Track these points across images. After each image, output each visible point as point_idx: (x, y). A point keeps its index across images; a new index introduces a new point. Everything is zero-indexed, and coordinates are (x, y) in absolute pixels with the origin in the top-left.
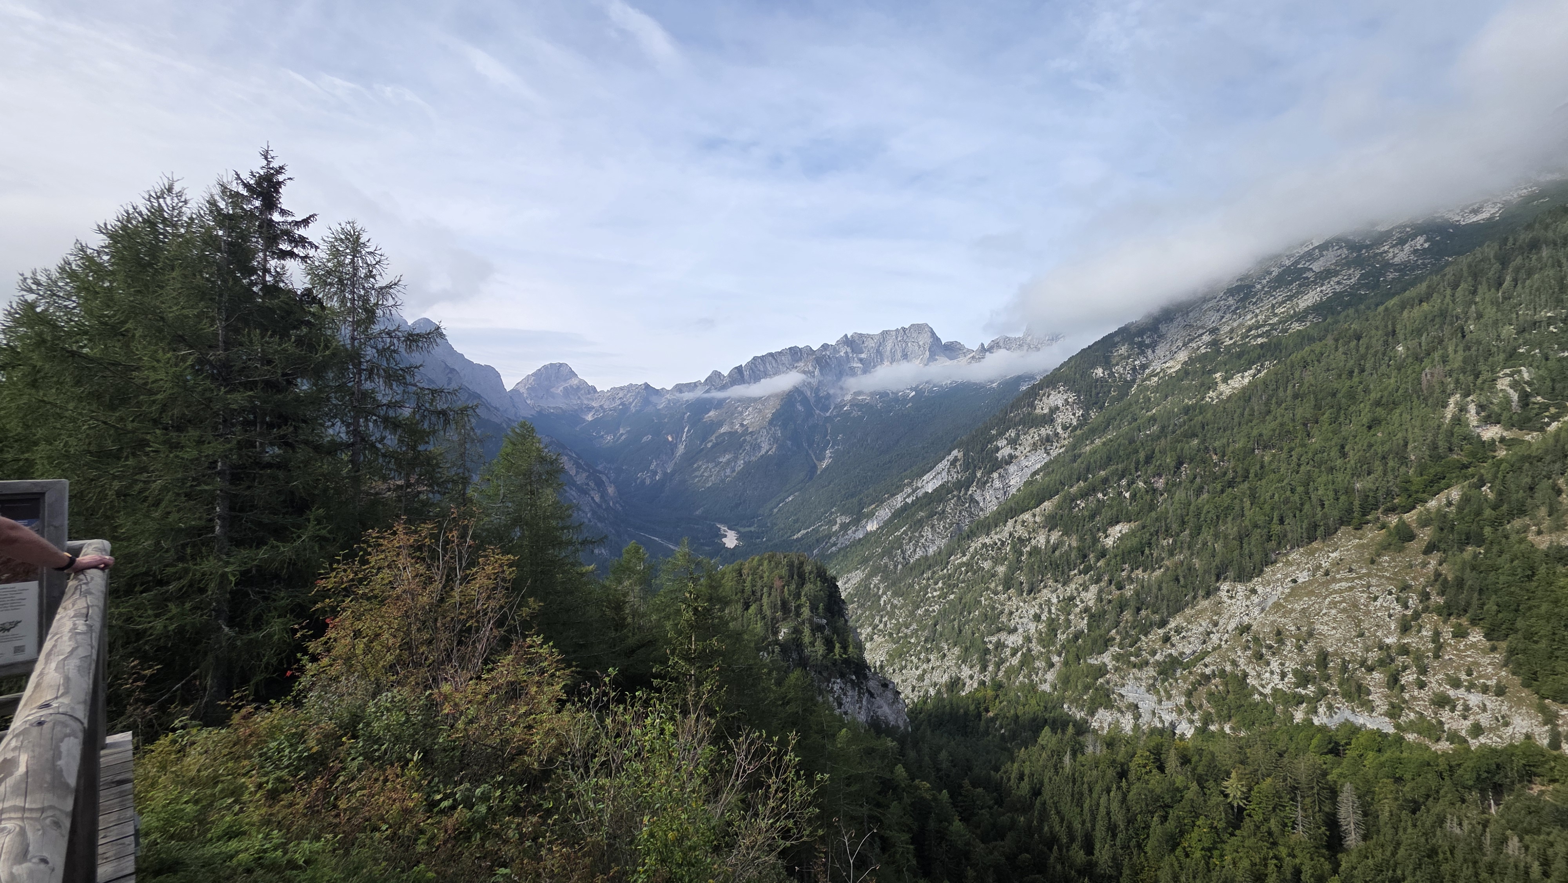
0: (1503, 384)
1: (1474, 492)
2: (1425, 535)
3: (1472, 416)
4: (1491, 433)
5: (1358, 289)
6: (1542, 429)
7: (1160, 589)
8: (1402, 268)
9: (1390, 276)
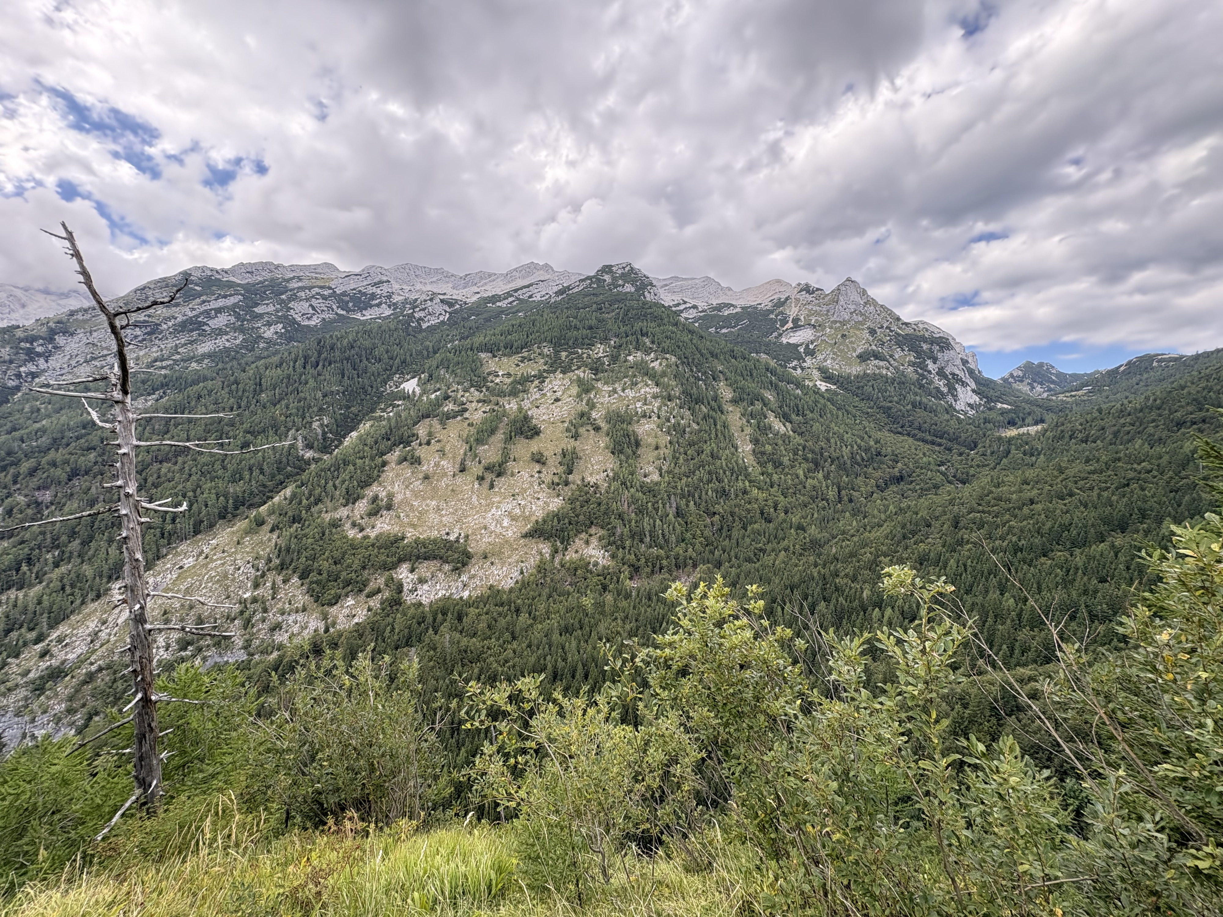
0: (315, 425)
1: (298, 490)
2: (271, 521)
3: (300, 444)
4: (309, 454)
5: (241, 349)
6: (331, 453)
7: (39, 603)
8: (269, 342)
9: (262, 345)
